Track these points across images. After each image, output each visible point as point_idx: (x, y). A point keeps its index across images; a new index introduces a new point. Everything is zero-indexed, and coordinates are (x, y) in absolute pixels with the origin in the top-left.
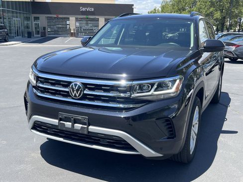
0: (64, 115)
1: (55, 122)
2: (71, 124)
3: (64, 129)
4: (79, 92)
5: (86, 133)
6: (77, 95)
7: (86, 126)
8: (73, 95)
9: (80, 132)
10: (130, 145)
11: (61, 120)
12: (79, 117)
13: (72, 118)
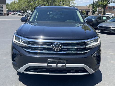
0: (52, 61)
1: (45, 65)
2: (55, 64)
3: (51, 68)
4: (59, 48)
5: (65, 68)
6: (58, 49)
7: (65, 65)
8: (56, 49)
9: (61, 68)
10: (86, 70)
11: (49, 63)
12: (61, 60)
13: (57, 61)
